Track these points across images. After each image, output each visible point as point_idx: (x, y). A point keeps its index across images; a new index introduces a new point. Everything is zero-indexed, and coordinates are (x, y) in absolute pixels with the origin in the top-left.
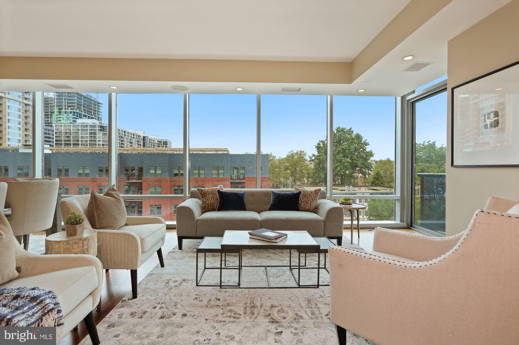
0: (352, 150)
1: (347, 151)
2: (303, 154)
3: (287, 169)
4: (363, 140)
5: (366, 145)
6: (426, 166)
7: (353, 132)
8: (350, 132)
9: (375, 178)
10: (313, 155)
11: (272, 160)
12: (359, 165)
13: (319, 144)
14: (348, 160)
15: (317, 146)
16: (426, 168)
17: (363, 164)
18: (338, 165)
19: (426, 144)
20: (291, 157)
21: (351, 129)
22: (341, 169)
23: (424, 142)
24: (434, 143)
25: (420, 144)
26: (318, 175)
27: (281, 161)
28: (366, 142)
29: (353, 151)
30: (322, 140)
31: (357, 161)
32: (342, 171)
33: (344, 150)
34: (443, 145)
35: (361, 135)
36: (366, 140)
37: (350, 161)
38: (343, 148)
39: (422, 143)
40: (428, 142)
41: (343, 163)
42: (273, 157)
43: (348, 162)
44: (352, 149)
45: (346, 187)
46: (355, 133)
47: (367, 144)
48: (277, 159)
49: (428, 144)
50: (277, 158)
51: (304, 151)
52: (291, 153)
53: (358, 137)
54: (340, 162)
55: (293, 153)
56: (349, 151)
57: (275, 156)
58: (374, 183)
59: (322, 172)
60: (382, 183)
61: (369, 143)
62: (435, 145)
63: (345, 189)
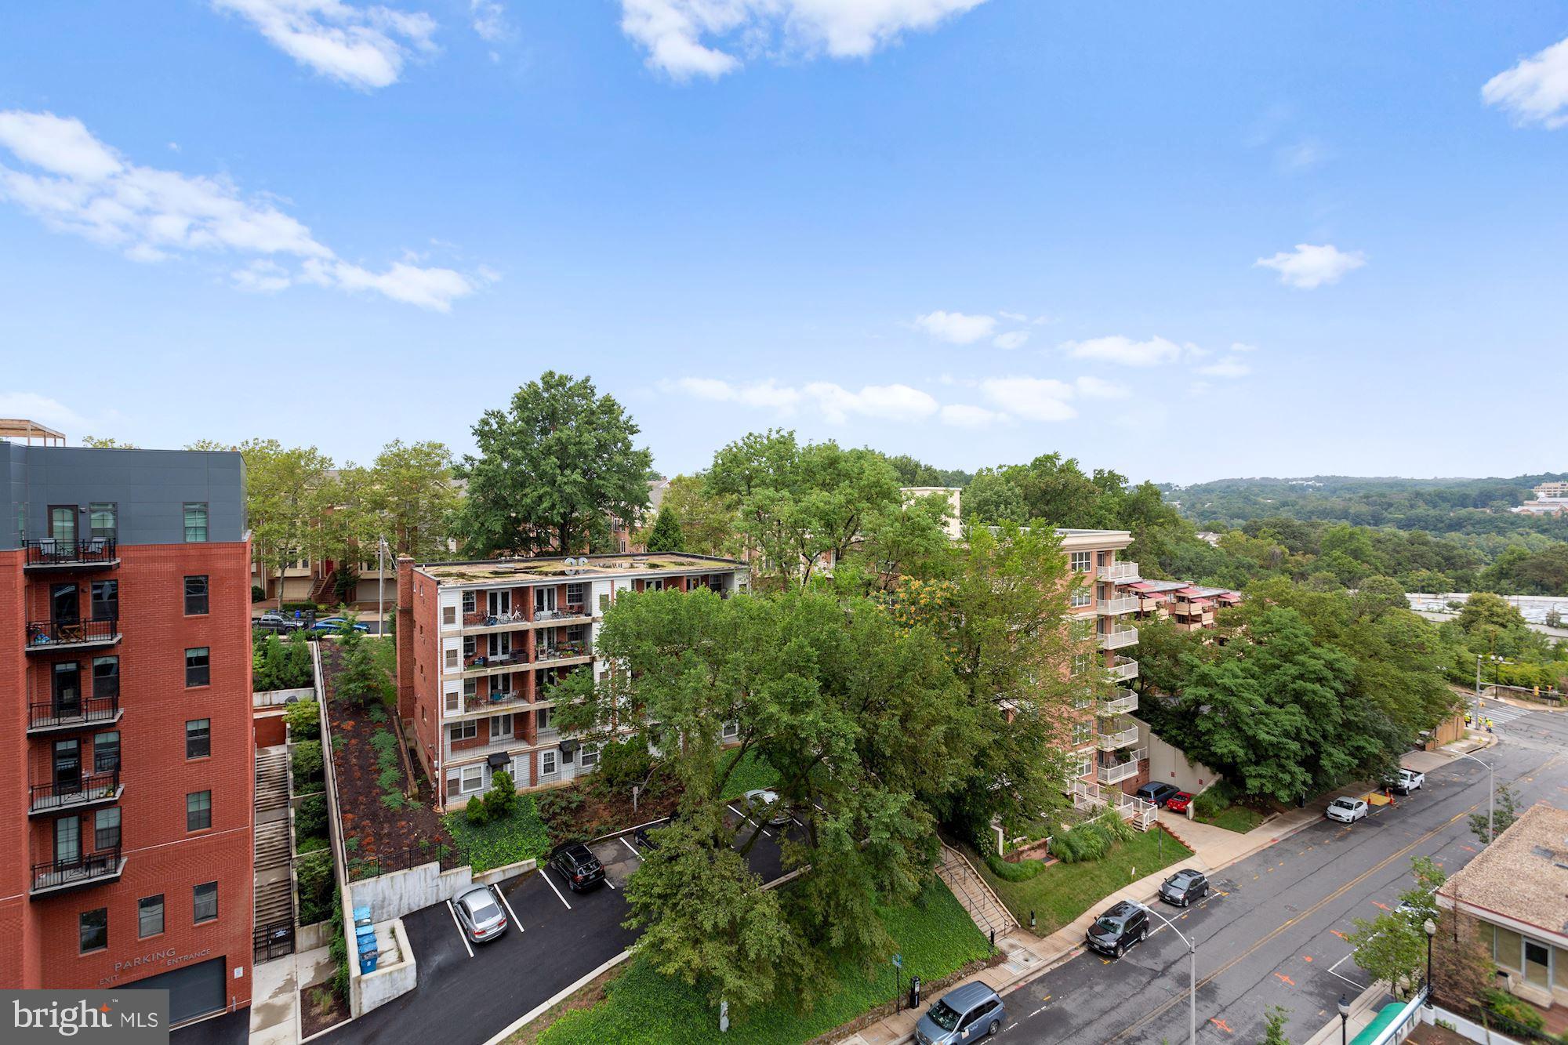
0: (586, 447)
1: (572, 450)
2: (438, 455)
3: (379, 504)
4: (623, 418)
5: (632, 433)
6: (768, 497)
7: (595, 390)
8: (585, 389)
9: (657, 530)
10: (467, 458)
11: (317, 472)
12: (610, 491)
13: (485, 422)
14: (577, 476)
15: (477, 427)
16: (768, 502)
17: (622, 488)
18: (546, 493)
19: (774, 436)
20: (395, 462)
21: (587, 380)
22: (553, 506)
23: (770, 431)
24: (791, 434)
25: (760, 436)
26: (482, 524)
27: (355, 479)
28: (630, 423)
29: (589, 449)
30: (496, 410)
31: (604, 479)
32: (555, 512)
33: (563, 446)
34: (812, 442)
35: (617, 401)
36: (630, 417)
37: (580, 479)
38: (559, 439)
39: (765, 433)
40: (778, 432)
41: (560, 486)
42: (323, 461)
43: (575, 482)
44: (587, 443)
45: (569, 560)
46: (599, 395)
47: (633, 430)
48: (337, 469)
49: (777, 436)
50: (339, 464)
51: (441, 446)
52: (395, 450)
53: (609, 406)
54: (553, 482)
55: (402, 448)
56: (578, 447)
57: (330, 460)
58: (656, 544)
59: (496, 516)
60: (675, 546)
61: (638, 428)
62: (793, 439)
63: (566, 569)
